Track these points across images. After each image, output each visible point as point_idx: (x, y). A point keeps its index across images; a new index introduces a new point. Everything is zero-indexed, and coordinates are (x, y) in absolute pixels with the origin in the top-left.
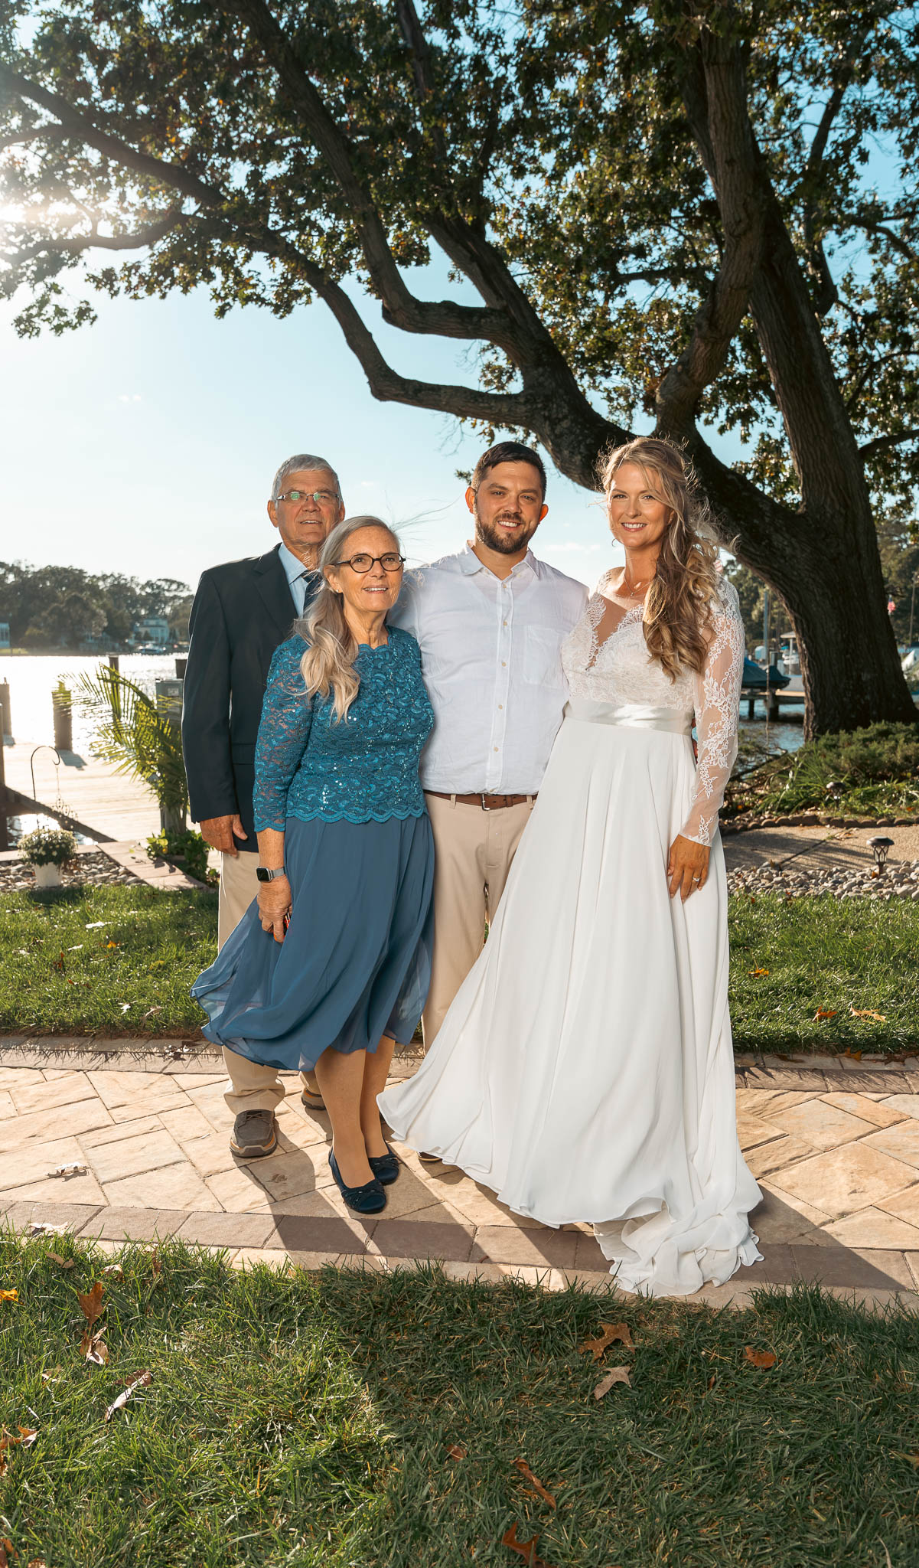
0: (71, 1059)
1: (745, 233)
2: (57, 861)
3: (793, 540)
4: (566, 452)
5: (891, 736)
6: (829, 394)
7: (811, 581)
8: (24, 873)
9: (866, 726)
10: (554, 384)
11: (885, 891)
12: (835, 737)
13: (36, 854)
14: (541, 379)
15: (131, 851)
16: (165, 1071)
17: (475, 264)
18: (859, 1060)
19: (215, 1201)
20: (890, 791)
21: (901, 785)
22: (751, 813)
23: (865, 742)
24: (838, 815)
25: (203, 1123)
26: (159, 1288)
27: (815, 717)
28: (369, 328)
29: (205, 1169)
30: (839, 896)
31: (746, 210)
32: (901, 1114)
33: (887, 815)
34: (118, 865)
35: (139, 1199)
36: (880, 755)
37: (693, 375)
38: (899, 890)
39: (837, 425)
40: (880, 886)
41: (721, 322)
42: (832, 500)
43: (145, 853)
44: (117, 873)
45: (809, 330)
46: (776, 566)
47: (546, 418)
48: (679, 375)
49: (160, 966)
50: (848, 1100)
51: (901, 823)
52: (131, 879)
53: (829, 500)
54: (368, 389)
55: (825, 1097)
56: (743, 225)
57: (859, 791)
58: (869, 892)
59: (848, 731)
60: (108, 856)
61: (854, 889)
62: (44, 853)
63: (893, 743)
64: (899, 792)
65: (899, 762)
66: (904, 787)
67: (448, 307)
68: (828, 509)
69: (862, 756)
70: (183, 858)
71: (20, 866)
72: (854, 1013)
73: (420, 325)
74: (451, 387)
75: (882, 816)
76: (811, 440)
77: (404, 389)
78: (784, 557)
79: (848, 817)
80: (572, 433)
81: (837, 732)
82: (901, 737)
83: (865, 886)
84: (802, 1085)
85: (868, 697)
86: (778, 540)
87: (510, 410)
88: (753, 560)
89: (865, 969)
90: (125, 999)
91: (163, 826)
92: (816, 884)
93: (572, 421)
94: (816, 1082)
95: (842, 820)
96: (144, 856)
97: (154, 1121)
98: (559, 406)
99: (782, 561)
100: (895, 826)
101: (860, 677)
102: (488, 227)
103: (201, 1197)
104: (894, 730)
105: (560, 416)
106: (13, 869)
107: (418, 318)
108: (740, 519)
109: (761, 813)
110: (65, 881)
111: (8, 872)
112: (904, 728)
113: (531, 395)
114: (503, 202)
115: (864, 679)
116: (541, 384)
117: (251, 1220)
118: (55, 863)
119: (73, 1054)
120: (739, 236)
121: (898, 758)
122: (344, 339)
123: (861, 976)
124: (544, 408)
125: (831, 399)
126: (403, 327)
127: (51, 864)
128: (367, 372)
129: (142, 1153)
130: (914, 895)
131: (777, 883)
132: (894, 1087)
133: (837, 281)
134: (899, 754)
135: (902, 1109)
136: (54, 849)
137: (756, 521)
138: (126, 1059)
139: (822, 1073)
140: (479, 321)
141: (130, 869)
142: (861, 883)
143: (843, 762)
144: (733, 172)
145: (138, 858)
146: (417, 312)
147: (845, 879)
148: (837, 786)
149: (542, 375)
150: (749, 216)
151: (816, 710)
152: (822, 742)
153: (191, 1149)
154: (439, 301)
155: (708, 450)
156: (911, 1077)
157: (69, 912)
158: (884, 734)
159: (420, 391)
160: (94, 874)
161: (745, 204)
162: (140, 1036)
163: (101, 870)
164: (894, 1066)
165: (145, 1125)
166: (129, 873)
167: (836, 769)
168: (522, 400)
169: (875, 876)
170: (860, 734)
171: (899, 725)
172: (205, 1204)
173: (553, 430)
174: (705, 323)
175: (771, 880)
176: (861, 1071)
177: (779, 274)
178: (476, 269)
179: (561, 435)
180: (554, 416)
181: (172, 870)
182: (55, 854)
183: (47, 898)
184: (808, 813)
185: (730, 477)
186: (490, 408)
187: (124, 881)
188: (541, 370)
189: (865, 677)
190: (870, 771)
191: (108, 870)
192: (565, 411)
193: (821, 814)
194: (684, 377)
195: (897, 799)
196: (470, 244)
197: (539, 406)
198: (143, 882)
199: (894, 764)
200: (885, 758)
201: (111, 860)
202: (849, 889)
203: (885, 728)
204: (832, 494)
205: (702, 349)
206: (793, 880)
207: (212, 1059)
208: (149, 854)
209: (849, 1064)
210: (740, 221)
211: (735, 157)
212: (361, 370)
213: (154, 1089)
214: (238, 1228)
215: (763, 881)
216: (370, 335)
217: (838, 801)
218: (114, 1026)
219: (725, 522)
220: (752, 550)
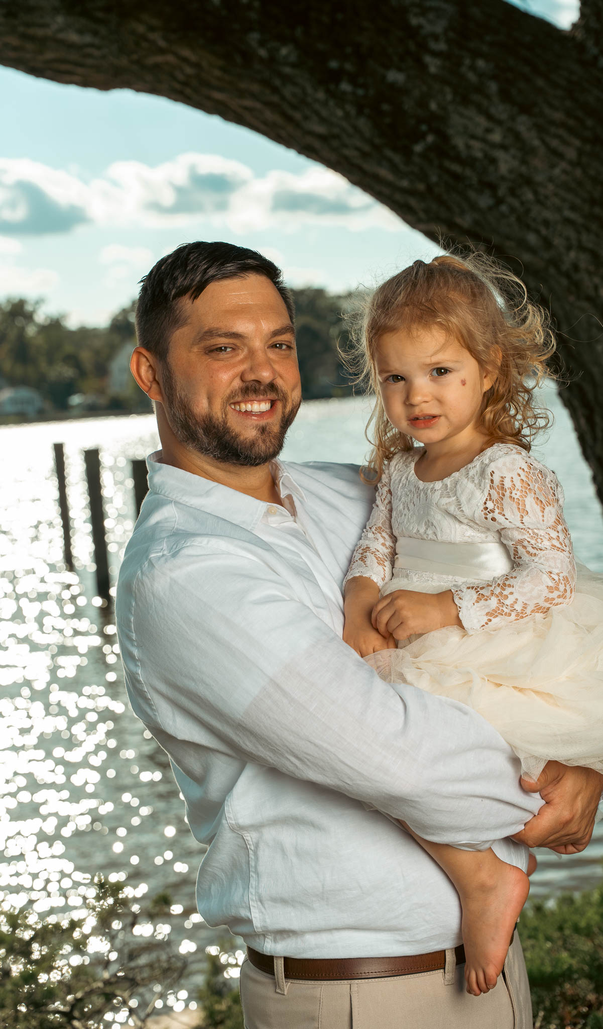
3: (523, 124)
7: (584, 260)
78: (492, 187)
99: (485, 201)
108: (336, 76)
137: (395, 76)
219: (288, 91)
220: (384, 173)
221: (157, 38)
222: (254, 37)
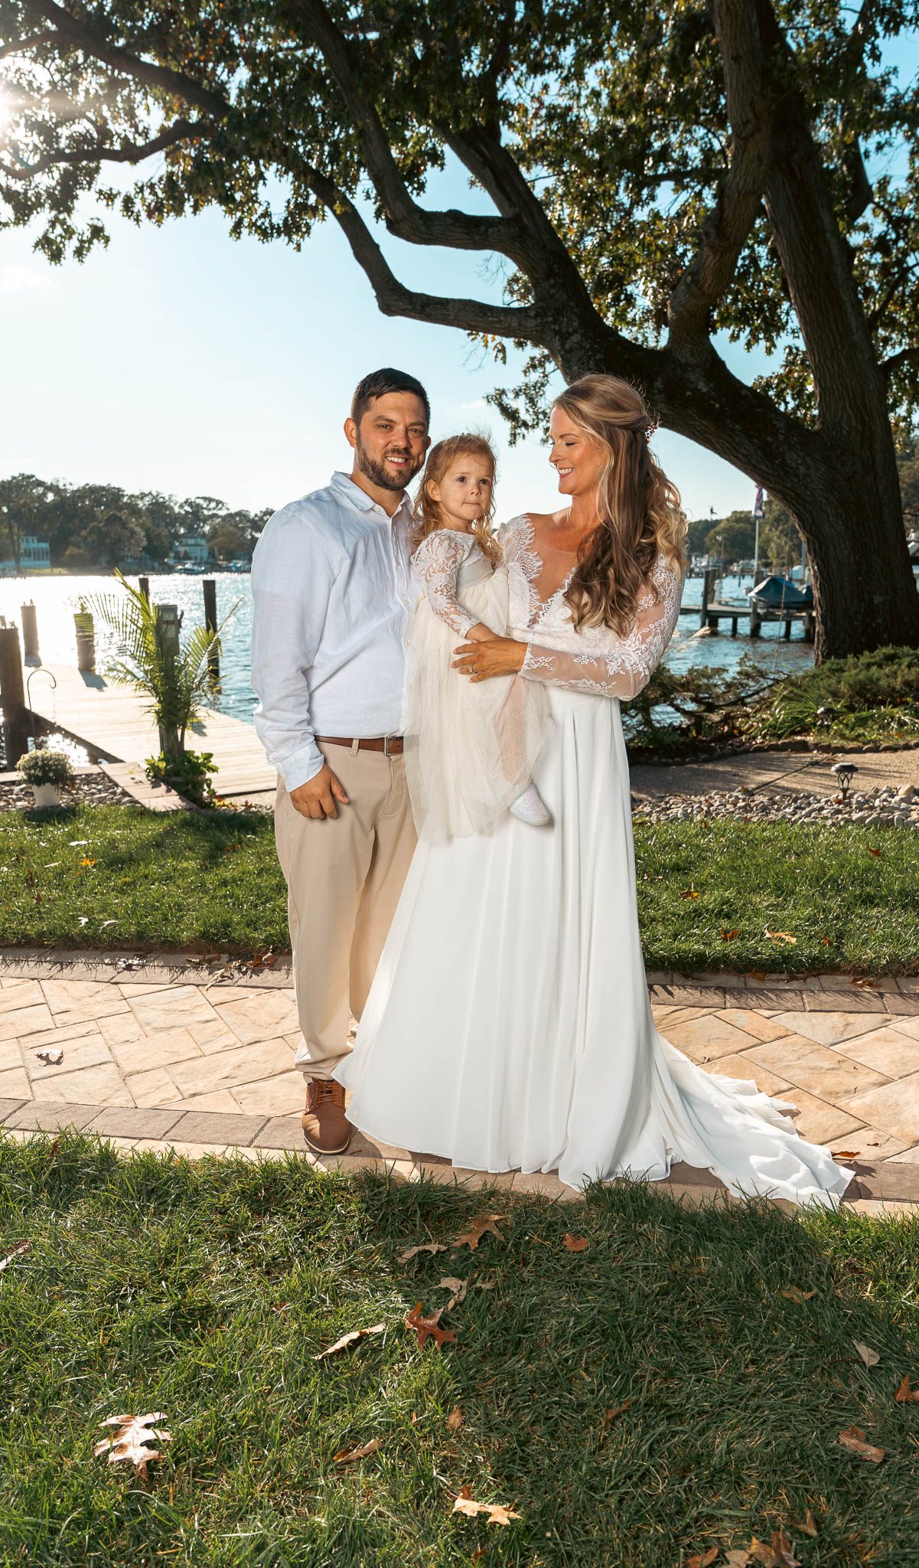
0: (30, 968)
1: (752, 134)
2: (54, 782)
3: (808, 459)
4: (576, 368)
5: (897, 660)
6: (848, 305)
7: (824, 501)
8: (27, 793)
9: (872, 651)
10: (565, 297)
11: (840, 817)
12: (841, 661)
13: (33, 775)
14: (552, 291)
15: (131, 773)
16: (113, 981)
17: (487, 170)
18: (762, 980)
19: (130, 1097)
20: (883, 716)
21: (895, 710)
22: (744, 738)
23: (869, 666)
24: (825, 740)
25: (136, 1028)
26: (54, 1172)
27: (824, 642)
28: (377, 240)
29: (128, 1069)
30: (795, 822)
31: (753, 110)
32: (787, 1030)
33: (874, 741)
34: (117, 785)
35: (62, 1095)
36: (878, 679)
37: (702, 286)
38: (855, 816)
39: (856, 337)
40: (838, 812)
41: (729, 230)
42: (849, 416)
43: (144, 775)
44: (114, 793)
45: (829, 236)
46: (789, 485)
47: (556, 332)
48: (688, 286)
49: (125, 884)
50: (741, 1017)
51: (886, 749)
52: (127, 799)
53: (845, 416)
54: (375, 303)
55: (720, 1013)
56: (750, 126)
57: (851, 718)
58: (826, 818)
59: (855, 656)
60: (108, 777)
61: (813, 815)
62: (40, 774)
63: (895, 667)
64: (892, 718)
65: (898, 687)
66: (898, 713)
67: (455, 215)
68: (845, 426)
69: (860, 681)
70: (179, 779)
71: (23, 786)
72: (768, 935)
73: (426, 236)
74: (460, 301)
75: (869, 742)
76: (828, 353)
77: (411, 303)
78: (797, 476)
79: (837, 742)
80: (582, 348)
81: (845, 657)
82: (906, 661)
83: (825, 812)
84: (700, 1002)
85: (879, 621)
86: (792, 458)
87: (520, 325)
88: (768, 480)
89: (792, 893)
90: (86, 914)
91: (162, 749)
92: (778, 810)
93: (583, 335)
94: (717, 999)
95: (829, 746)
96: (143, 777)
97: (92, 1026)
98: (569, 319)
99: (795, 480)
100: (880, 751)
101: (871, 600)
102: (504, 129)
103: (118, 1094)
104: (900, 654)
105: (571, 330)
106: (17, 789)
107: (423, 229)
109: (754, 738)
110: (64, 800)
111: (11, 792)
112: (911, 652)
113: (542, 308)
114: (521, 101)
115: (876, 601)
116: (551, 297)
117: (160, 1115)
118: (53, 784)
119: (32, 964)
120: (746, 138)
121: (898, 683)
122: (351, 251)
123: (785, 900)
124: (555, 323)
125: (850, 310)
126: (408, 239)
127: (48, 785)
128: (375, 286)
129: (73, 1055)
130: (867, 821)
131: (740, 808)
132: (789, 1005)
133: (873, 180)
134: (899, 679)
135: (788, 1026)
136: (50, 770)
137: (769, 439)
138: (80, 968)
139: (724, 990)
140: (487, 231)
141: (127, 790)
142: (822, 809)
143: (843, 688)
144: (739, 69)
145: (138, 778)
146: (421, 222)
147: (809, 804)
148: (828, 711)
149: (553, 287)
150: (756, 116)
151: (826, 633)
152: (828, 665)
153: (120, 1051)
154: (445, 210)
155: (723, 364)
156: (808, 996)
157: (58, 831)
158: (891, 659)
159: (428, 305)
160: (93, 794)
161: (752, 103)
162: (96, 948)
163: (100, 791)
164: (795, 985)
165: (82, 1029)
166: (125, 794)
167: (835, 695)
168: (532, 313)
169: (839, 802)
170: (866, 657)
171: (906, 649)
172: (121, 1100)
173: (563, 345)
174: (712, 231)
175: (735, 805)
176: (763, 989)
177: (799, 175)
178: (488, 173)
179: (571, 350)
180: (564, 330)
181: (168, 791)
182: (51, 774)
183: (41, 817)
184: (799, 738)
185: (744, 392)
186: (500, 322)
187: (119, 802)
188: (552, 281)
189: (877, 599)
190: (868, 696)
191: (106, 790)
192: (576, 324)
193: (810, 739)
194: (694, 289)
195: (889, 724)
196: (483, 148)
197: (550, 319)
198: (137, 802)
199: (894, 689)
200: (883, 683)
201: (111, 781)
202: (808, 815)
203: (892, 652)
204: (849, 410)
205: (711, 260)
206: (756, 805)
207: (158, 970)
208: (148, 776)
209: (753, 983)
210: (747, 122)
211: (741, 53)
212: (369, 284)
213: (99, 997)
214: (143, 1122)
215: (728, 806)
216: (377, 246)
217: (828, 727)
218: (72, 939)
219: (737, 439)
220: (764, 468)
221: (695, 416)
222: (728, 421)
